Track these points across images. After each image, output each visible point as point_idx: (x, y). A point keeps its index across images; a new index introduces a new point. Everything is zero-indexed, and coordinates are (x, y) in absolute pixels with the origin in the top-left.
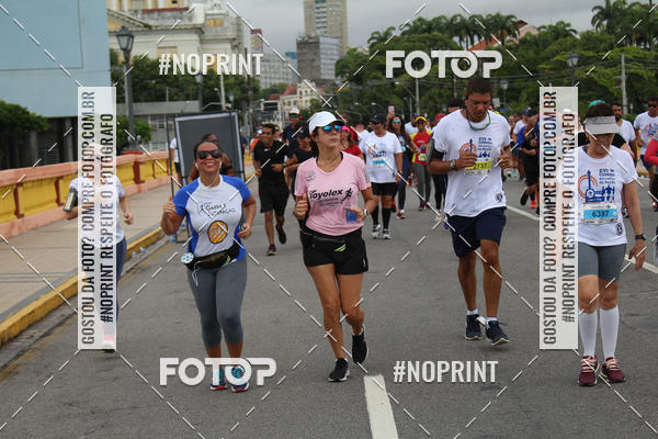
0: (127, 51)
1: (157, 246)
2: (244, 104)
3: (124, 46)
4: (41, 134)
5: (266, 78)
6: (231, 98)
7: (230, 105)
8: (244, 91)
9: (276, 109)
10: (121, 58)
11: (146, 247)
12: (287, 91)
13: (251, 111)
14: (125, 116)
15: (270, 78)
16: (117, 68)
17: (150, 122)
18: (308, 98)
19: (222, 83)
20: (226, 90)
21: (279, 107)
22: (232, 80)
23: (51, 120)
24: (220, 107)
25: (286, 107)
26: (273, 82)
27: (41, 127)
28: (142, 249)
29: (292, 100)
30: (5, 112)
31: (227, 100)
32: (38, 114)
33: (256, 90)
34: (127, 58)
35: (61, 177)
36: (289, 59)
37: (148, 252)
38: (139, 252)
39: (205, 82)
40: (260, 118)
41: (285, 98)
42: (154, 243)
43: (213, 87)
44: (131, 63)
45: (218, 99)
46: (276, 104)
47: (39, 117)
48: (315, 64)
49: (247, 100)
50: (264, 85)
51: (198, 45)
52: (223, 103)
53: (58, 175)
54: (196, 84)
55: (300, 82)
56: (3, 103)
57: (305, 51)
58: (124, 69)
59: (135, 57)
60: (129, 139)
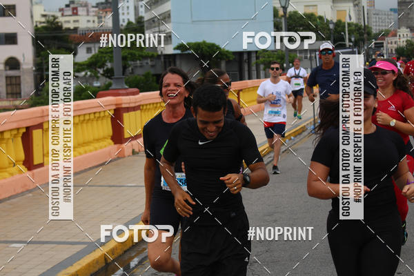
0: (285, 8)
1: (302, 136)
2: (361, 43)
3: (283, 5)
4: (228, 62)
5: (376, 25)
6: (353, 39)
7: (351, 44)
8: (361, 34)
9: (383, 46)
10: (281, 12)
11: (295, 136)
12: (390, 35)
13: (366, 48)
14: (282, 51)
15: (379, 26)
16: (278, 20)
17: (298, 55)
18: (405, 39)
19: (347, 29)
20: (349, 34)
21: (385, 45)
22: (353, 27)
23: (235, 53)
24: (345, 45)
25: (389, 45)
26: (381, 28)
27: (228, 57)
28: (292, 138)
29: (393, 41)
30: (206, 48)
31: (350, 41)
32: (226, 49)
33: (369, 34)
34: (285, 13)
35: (241, 90)
36: (392, 13)
37: (297, 140)
38: (290, 139)
39: (335, 29)
40: (371, 53)
41: (389, 39)
42: (300, 134)
43: (340, 31)
44: (287, 16)
45: (343, 40)
46: (383, 43)
47: (227, 51)
48: (410, 16)
49: (363, 41)
50: (374, 30)
51: (331, 4)
52: (347, 43)
53: (239, 89)
54: (329, 29)
55: (399, 29)
56: (204, 42)
57: (403, 7)
58: (283, 20)
59: (290, 12)
60: (285, 65)
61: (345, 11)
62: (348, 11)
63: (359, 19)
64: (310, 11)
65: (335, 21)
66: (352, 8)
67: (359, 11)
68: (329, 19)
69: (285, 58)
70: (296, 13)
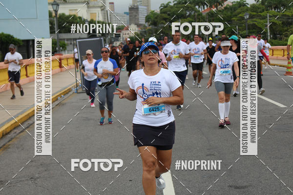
0: (56, 11)
1: (69, 95)
3: (55, 9)
4: (19, 47)
5: (115, 23)
7: (100, 35)
9: (120, 36)
10: (54, 14)
11: (64, 95)
12: (125, 29)
13: (109, 37)
14: (55, 39)
15: (117, 23)
16: (52, 19)
17: (66, 42)
18: (134, 32)
21: (121, 35)
23: (23, 41)
24: (96, 35)
25: (124, 36)
26: (119, 25)
27: (20, 44)
28: (62, 96)
29: (127, 33)
30: (4, 37)
32: (18, 38)
34: (56, 14)
35: (28, 65)
36: (126, 15)
37: (65, 97)
38: (61, 97)
40: (113, 40)
41: (124, 32)
42: (67, 93)
44: (58, 16)
46: (120, 34)
47: (19, 40)
48: (136, 17)
51: (87, 9)
52: (98, 34)
53: (27, 64)
55: (130, 25)
56: (3, 34)
57: (132, 12)
58: (55, 19)
59: (60, 14)
60: (57, 49)
61: (96, 13)
62: (97, 14)
63: (105, 19)
64: (73, 13)
65: (89, 20)
66: (100, 12)
67: (104, 13)
68: (85, 18)
69: (57, 44)
70: (63, 14)
